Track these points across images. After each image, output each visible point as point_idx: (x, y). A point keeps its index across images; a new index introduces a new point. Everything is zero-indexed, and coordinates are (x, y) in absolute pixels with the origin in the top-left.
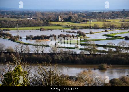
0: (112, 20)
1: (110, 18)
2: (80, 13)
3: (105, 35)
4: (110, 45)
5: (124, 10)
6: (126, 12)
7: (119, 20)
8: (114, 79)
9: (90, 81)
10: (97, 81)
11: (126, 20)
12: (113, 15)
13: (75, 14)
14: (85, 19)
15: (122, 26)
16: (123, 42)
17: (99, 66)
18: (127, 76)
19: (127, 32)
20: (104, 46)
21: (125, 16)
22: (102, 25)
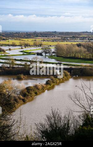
0: (26, 40)
1: (25, 37)
3: (21, 51)
4: (26, 59)
5: (35, 31)
6: (37, 33)
7: (31, 40)
8: (29, 87)
9: (10, 89)
10: (16, 88)
11: (37, 40)
12: (27, 35)
14: (5, 38)
15: (34, 44)
16: (36, 58)
17: (17, 76)
18: (39, 84)
20: (21, 60)
21: (36, 36)
22: (19, 43)
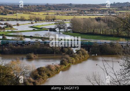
0: (37, 13)
1: (35, 11)
2: (6, 5)
3: (31, 27)
4: (37, 36)
5: (47, 4)
6: (49, 5)
7: (43, 13)
8: (41, 68)
9: (19, 70)
10: (25, 70)
11: (50, 13)
12: (38, 8)
13: (1, 6)
14: (12, 11)
15: (46, 18)
16: (49, 34)
17: (27, 55)
18: (53, 64)
19: (51, 24)
20: (31, 37)
21: (48, 9)
22: (28, 17)
